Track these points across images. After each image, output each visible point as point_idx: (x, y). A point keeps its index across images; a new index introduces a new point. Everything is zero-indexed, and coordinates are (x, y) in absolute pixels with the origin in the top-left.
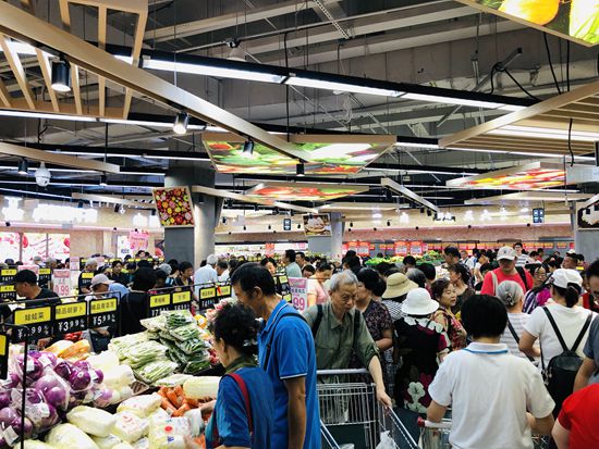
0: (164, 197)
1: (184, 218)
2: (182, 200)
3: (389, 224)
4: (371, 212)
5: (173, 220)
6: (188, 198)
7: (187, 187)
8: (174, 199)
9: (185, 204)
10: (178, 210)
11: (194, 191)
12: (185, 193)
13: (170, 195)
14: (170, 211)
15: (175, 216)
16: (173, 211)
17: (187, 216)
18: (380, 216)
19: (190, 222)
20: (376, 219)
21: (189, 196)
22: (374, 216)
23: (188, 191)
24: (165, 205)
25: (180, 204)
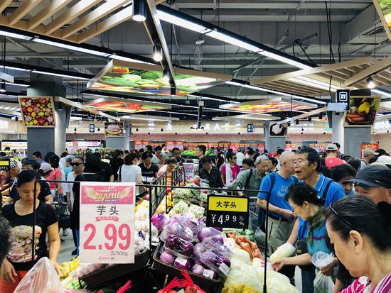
0: (29, 103)
1: (46, 121)
2: (46, 107)
3: (162, 130)
4: (147, 122)
5: (36, 122)
6: (51, 105)
7: (52, 98)
8: (38, 105)
9: (48, 110)
10: (41, 114)
11: (56, 100)
12: (49, 102)
13: (35, 103)
14: (34, 114)
15: (39, 118)
16: (37, 114)
17: (50, 119)
18: (153, 125)
19: (51, 124)
20: (151, 127)
21: (53, 104)
22: (149, 125)
23: (52, 100)
24: (30, 110)
25: (44, 110)
